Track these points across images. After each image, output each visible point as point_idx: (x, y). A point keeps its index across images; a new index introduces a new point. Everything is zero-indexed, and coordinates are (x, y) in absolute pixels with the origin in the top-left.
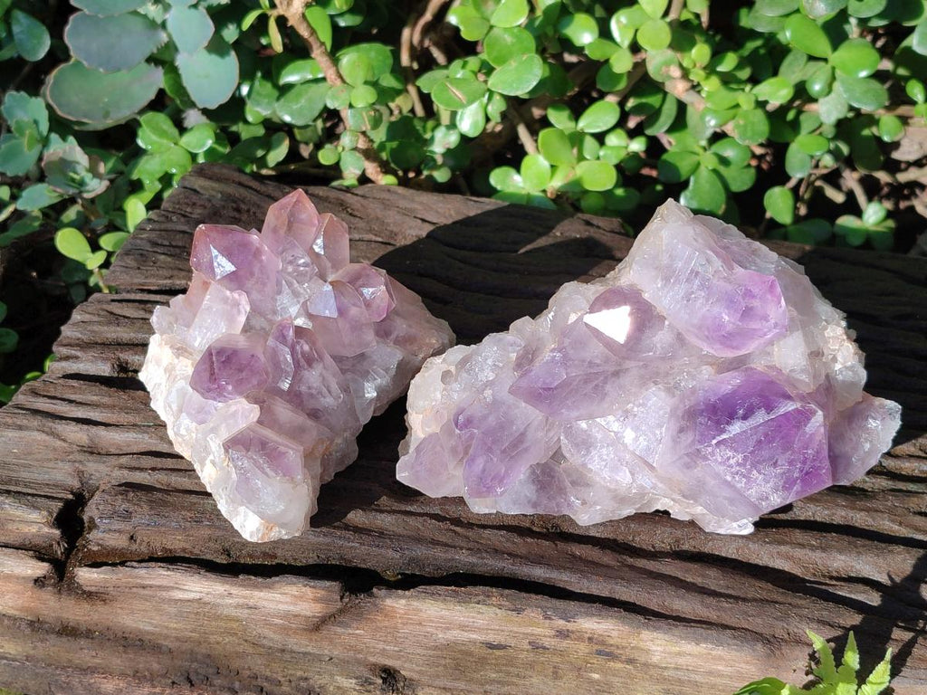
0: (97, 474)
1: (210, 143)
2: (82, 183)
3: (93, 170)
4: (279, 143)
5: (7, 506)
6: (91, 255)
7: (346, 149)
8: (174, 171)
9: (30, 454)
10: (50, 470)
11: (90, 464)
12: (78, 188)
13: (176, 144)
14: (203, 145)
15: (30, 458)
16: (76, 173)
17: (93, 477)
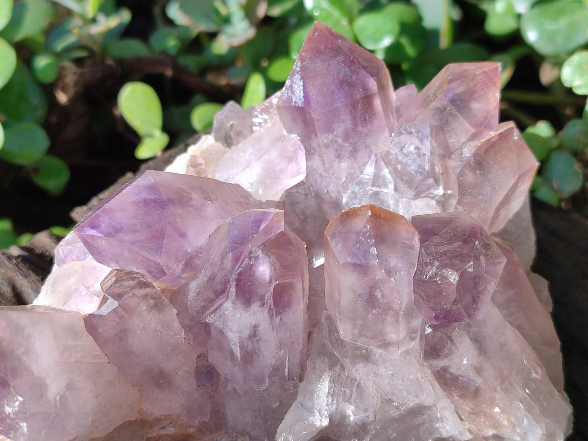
16: (224, 3)
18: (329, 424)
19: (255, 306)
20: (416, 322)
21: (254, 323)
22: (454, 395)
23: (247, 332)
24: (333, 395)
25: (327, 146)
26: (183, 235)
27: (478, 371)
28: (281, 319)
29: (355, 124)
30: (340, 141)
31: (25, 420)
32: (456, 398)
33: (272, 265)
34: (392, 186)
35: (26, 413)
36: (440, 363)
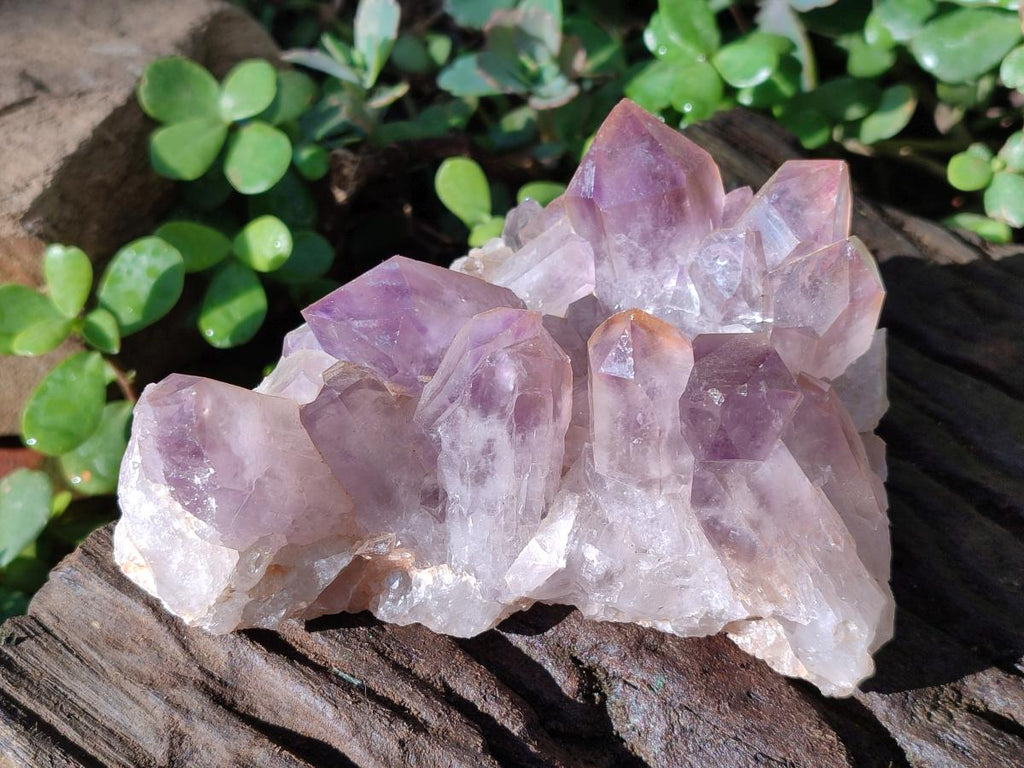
0: (205, 754)
1: (763, 75)
2: (536, 79)
3: (563, 62)
4: (897, 104)
5: (10, 754)
6: (486, 218)
7: (1009, 169)
8: (687, 109)
9: (117, 645)
10: (129, 703)
11: (201, 727)
12: (526, 85)
13: (709, 58)
14: (752, 75)
15: (112, 653)
16: (532, 56)
17: (196, 756)
18: (567, 566)
19: (493, 418)
20: (685, 459)
21: (488, 436)
22: (726, 554)
23: (480, 446)
24: (576, 535)
25: (619, 249)
26: (423, 330)
27: (756, 525)
28: (523, 438)
29: (656, 226)
30: (636, 245)
31: (214, 494)
32: (728, 558)
33: (517, 371)
34: (697, 307)
35: (215, 486)
36: (710, 512)
